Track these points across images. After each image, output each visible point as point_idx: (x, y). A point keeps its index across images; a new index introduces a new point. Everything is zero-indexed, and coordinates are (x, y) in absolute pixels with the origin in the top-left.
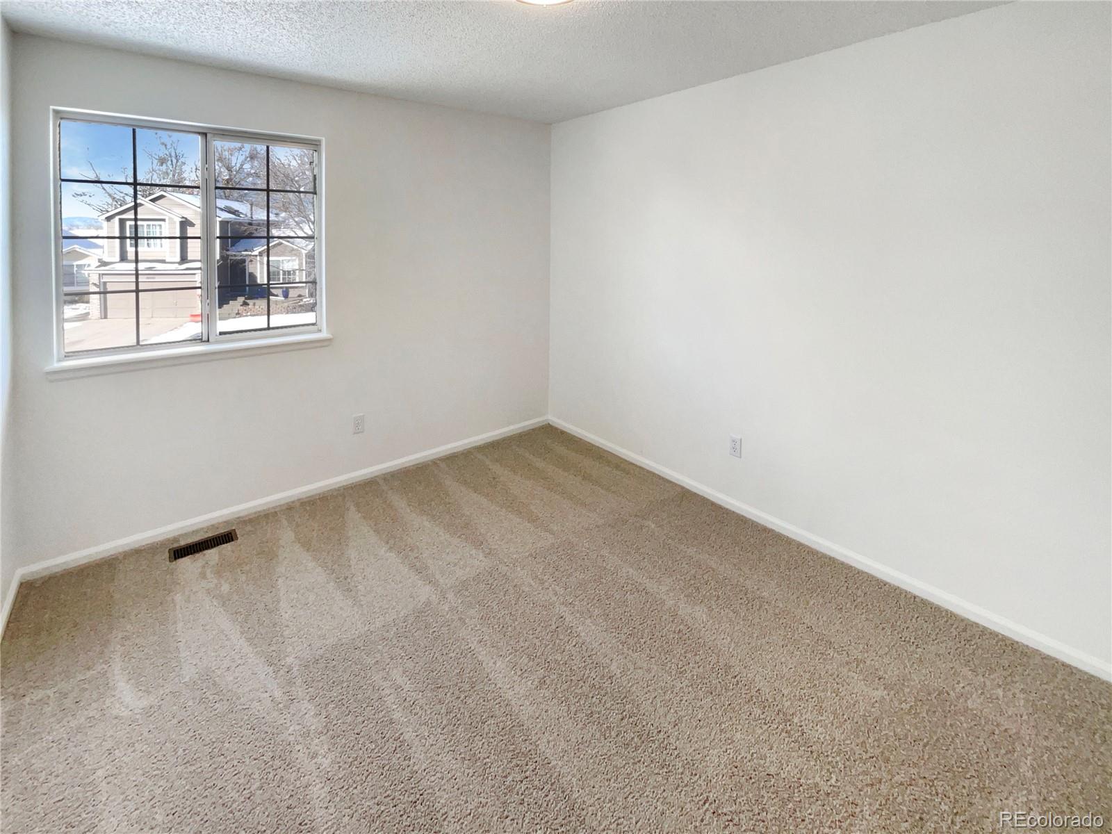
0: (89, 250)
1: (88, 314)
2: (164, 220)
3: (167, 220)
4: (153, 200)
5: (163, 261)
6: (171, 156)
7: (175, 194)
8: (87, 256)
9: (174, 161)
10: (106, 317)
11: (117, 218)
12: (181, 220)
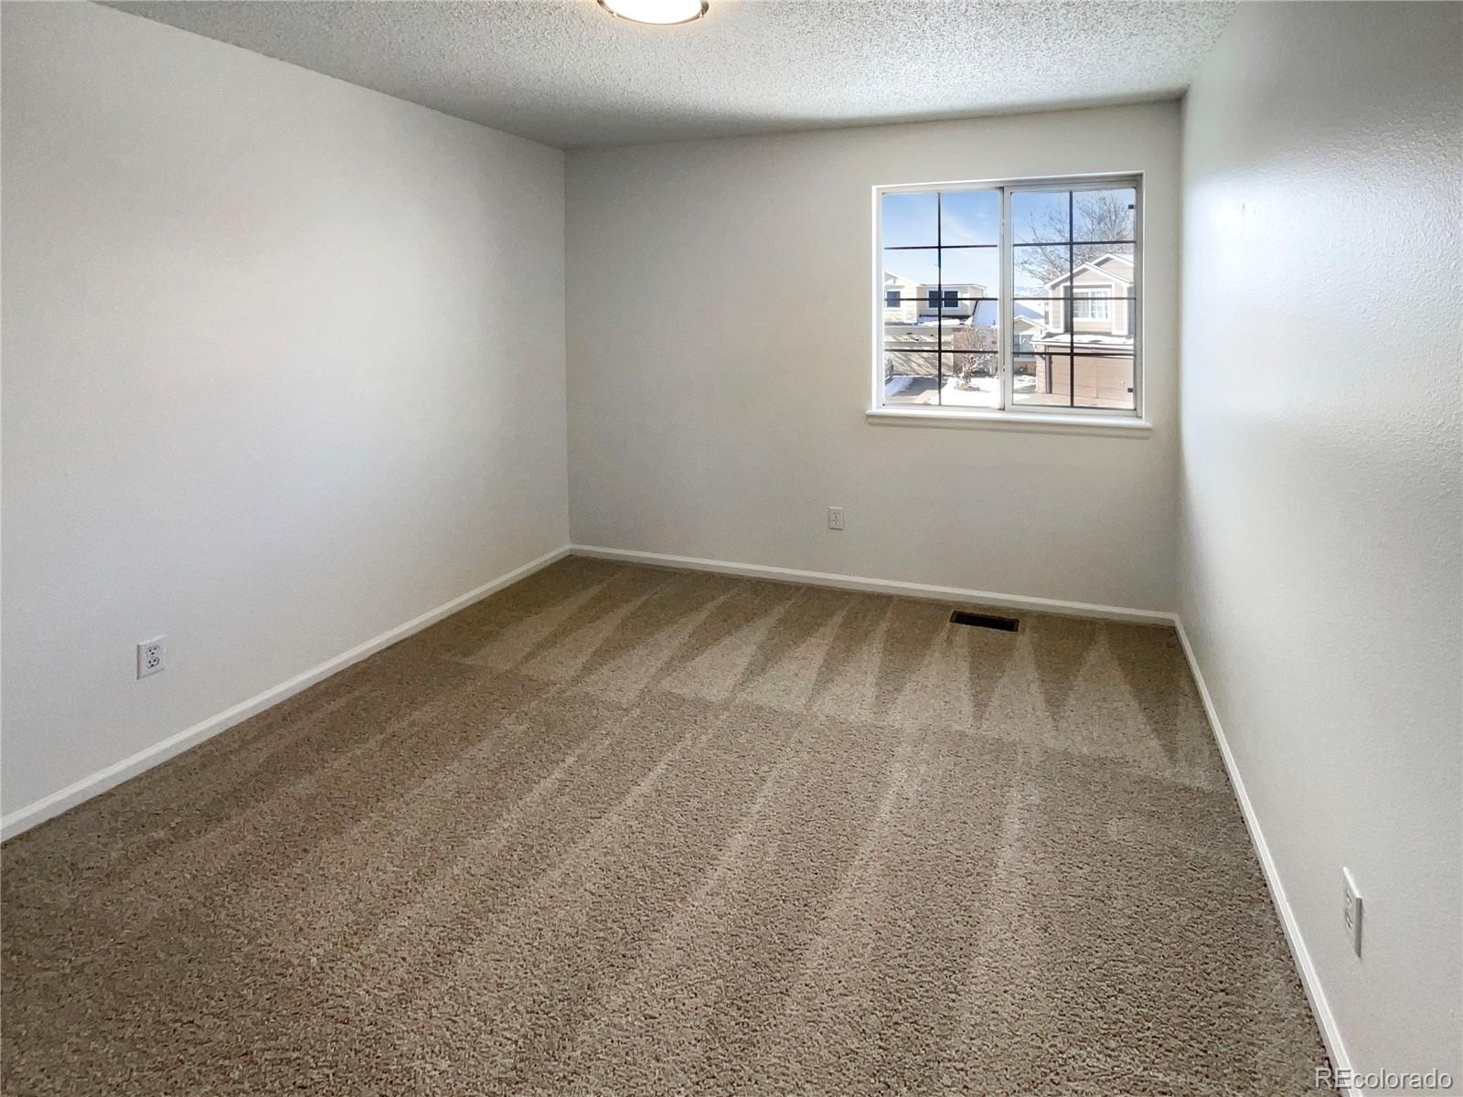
0: (1034, 320)
1: (1034, 387)
2: (1110, 286)
3: (1113, 286)
4: (1099, 264)
5: (1108, 334)
6: (1109, 211)
7: (1123, 256)
8: (1032, 326)
9: (1113, 218)
10: (1051, 392)
11: (1062, 285)
12: (1129, 285)
